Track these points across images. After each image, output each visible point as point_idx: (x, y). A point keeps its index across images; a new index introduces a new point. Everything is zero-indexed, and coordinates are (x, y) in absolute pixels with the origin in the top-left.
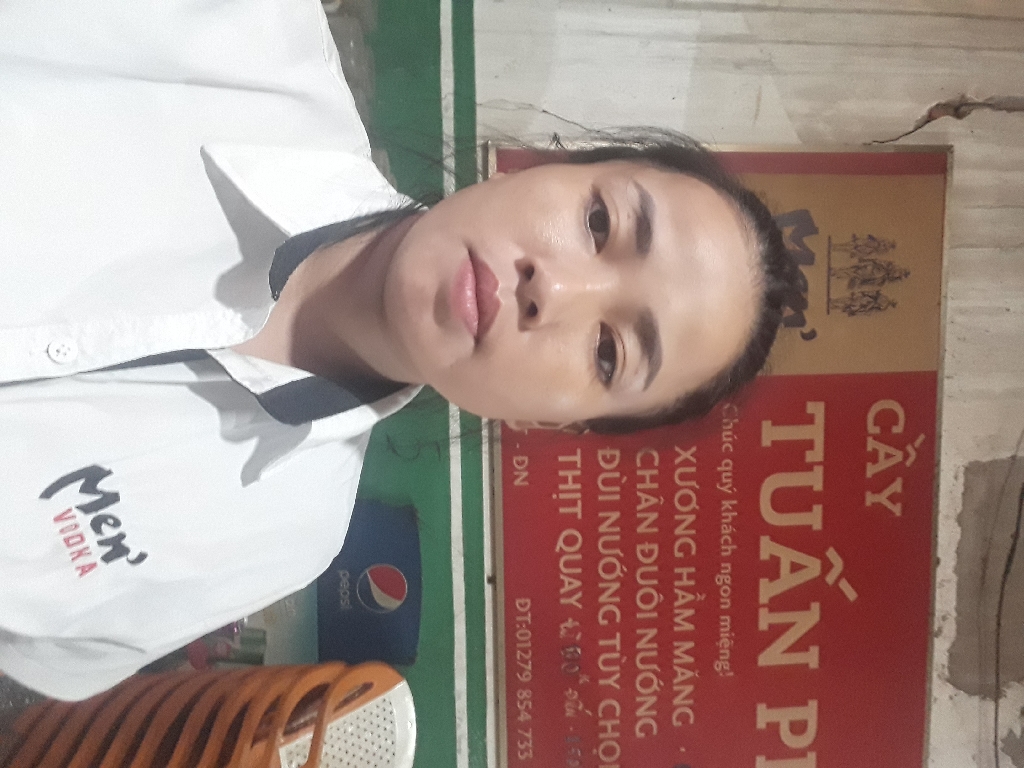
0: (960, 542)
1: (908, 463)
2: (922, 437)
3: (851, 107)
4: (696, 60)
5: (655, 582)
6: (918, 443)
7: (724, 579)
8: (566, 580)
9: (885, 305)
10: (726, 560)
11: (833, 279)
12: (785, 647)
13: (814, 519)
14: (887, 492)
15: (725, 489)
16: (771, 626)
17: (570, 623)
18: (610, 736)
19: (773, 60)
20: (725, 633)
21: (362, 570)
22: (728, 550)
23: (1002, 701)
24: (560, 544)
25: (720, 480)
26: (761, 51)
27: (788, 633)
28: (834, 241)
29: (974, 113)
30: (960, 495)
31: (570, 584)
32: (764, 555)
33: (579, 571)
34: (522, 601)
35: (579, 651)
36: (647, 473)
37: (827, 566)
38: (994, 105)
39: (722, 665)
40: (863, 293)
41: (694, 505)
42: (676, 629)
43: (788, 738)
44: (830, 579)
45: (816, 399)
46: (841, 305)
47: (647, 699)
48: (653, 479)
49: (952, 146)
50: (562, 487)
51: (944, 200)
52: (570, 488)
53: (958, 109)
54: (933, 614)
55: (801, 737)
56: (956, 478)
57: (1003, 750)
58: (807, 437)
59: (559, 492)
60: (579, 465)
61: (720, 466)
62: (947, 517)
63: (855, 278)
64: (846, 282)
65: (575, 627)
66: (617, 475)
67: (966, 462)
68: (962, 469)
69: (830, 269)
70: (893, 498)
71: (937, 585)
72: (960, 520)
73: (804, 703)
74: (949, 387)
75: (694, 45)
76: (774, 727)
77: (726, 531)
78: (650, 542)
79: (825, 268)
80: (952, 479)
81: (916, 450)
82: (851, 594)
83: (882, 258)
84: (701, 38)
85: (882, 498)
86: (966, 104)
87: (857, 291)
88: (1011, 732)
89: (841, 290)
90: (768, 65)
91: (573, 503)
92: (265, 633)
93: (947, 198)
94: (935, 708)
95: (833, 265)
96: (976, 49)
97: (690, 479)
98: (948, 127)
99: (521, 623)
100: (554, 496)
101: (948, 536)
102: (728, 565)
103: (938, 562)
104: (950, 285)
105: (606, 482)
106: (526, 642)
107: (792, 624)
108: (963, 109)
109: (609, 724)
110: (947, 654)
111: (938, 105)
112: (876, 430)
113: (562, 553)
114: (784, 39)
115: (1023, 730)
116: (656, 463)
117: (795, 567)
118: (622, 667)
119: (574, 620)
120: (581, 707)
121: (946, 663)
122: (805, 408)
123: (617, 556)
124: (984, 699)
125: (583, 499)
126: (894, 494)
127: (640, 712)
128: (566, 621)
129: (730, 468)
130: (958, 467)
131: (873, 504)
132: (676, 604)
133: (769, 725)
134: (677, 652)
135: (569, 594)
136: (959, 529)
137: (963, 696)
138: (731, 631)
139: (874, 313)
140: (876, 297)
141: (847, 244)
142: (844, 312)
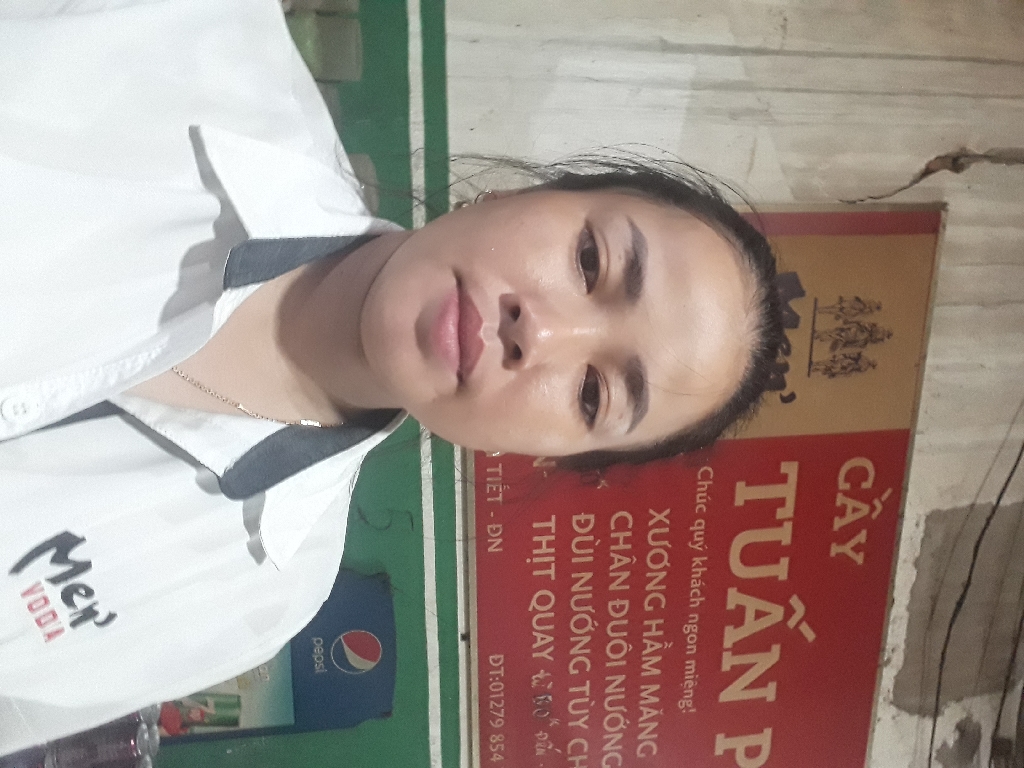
0: (915, 585)
2: (889, 491)
3: (848, 160)
4: (689, 109)
5: (625, 634)
6: (885, 496)
7: (691, 629)
8: (539, 636)
10: (694, 610)
11: (816, 343)
12: (748, 683)
13: (781, 570)
14: (853, 543)
15: (696, 547)
16: (733, 667)
17: (542, 674)
19: (771, 110)
20: (690, 675)
21: (336, 636)
22: (697, 601)
23: (940, 719)
24: (534, 603)
25: (692, 538)
26: (759, 100)
27: (751, 670)
29: (973, 166)
30: (919, 541)
31: (542, 638)
32: (731, 606)
33: (551, 627)
34: (496, 657)
35: (550, 698)
36: (621, 535)
37: (789, 612)
38: (994, 157)
39: (686, 703)
40: (845, 356)
41: (666, 562)
42: (643, 674)
43: (741, 761)
44: (792, 623)
45: (790, 459)
46: (823, 367)
47: (614, 737)
48: (627, 540)
49: (946, 204)
50: (535, 552)
51: (934, 258)
52: (544, 552)
53: (956, 162)
54: (884, 650)
55: (753, 760)
56: (917, 525)
57: (936, 759)
58: (780, 495)
59: (532, 556)
60: (553, 531)
61: (693, 525)
62: (905, 561)
64: (828, 345)
65: (546, 678)
66: (591, 538)
67: (928, 510)
68: (924, 518)
69: (814, 331)
70: (857, 549)
71: (891, 623)
72: (917, 564)
73: (760, 731)
74: (919, 441)
75: (688, 93)
76: (730, 753)
77: (695, 586)
78: (622, 598)
79: (810, 331)
80: (914, 527)
81: (883, 504)
82: (809, 635)
83: (866, 320)
84: (696, 85)
85: (847, 549)
86: (967, 156)
87: (839, 352)
88: (945, 744)
89: (822, 353)
90: (764, 115)
91: (547, 566)
92: (239, 697)
93: (937, 256)
94: (878, 726)
95: (817, 328)
96: (983, 96)
97: (664, 539)
98: (945, 179)
99: (494, 677)
100: (528, 561)
101: (904, 578)
102: (696, 615)
103: (894, 602)
105: (580, 545)
106: (499, 692)
107: (754, 664)
108: (962, 160)
109: (578, 759)
110: (893, 681)
111: (937, 158)
112: (847, 486)
113: (536, 612)
114: (785, 86)
115: (955, 742)
116: (630, 525)
117: (759, 615)
118: (592, 710)
119: (546, 672)
120: (550, 747)
121: (891, 690)
122: (778, 468)
123: (588, 613)
124: (924, 716)
125: (556, 562)
126: (859, 544)
127: (607, 747)
128: (538, 672)
129: (703, 527)
130: (920, 516)
131: (837, 555)
132: (644, 652)
133: (726, 752)
134: (643, 694)
135: (542, 649)
136: (915, 572)
137: (905, 717)
138: (695, 673)
139: (854, 374)
140: (857, 358)
141: (833, 307)
142: (825, 374)
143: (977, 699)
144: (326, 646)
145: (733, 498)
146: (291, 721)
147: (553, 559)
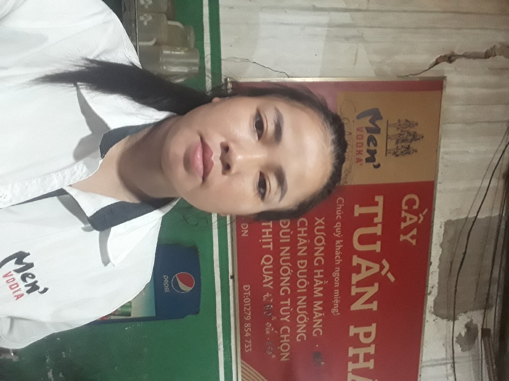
0: (441, 256)
1: (420, 222)
2: (426, 210)
3: (399, 58)
5: (305, 276)
6: (424, 213)
7: (336, 274)
9: (412, 151)
10: (338, 266)
11: (389, 140)
12: (363, 302)
13: (377, 247)
14: (410, 235)
15: (337, 235)
16: (357, 293)
17: (268, 295)
18: (285, 341)
19: (364, 36)
20: (336, 297)
21: (174, 275)
22: (339, 262)
23: (456, 322)
24: (263, 261)
25: (335, 231)
26: (358, 31)
27: (364, 296)
28: (389, 123)
29: (457, 61)
30: (442, 235)
31: (268, 278)
32: (354, 264)
33: (272, 272)
34: (246, 286)
35: (272, 306)
36: (303, 229)
37: (382, 267)
38: (467, 56)
39: (335, 310)
40: (402, 146)
41: (323, 243)
42: (315, 296)
43: (363, 339)
44: (383, 273)
45: (379, 194)
46: (393, 152)
47: (302, 326)
48: (305, 232)
49: (446, 77)
50: (263, 236)
51: (441, 102)
52: (267, 237)
53: (450, 58)
54: (428, 286)
55: (368, 339)
56: (441, 227)
57: (456, 342)
58: (375, 212)
59: (262, 239)
60: (271, 227)
61: (335, 225)
62: (436, 244)
63: (399, 139)
64: (394, 141)
65: (270, 297)
66: (289, 230)
67: (446, 220)
68: (443, 223)
69: (387, 135)
70: (412, 237)
71: (430, 273)
72: (441, 246)
73: (370, 325)
74: (439, 187)
75: (326, 29)
76: (357, 335)
77: (337, 253)
78: (304, 259)
79: (385, 135)
80: (439, 228)
81: (424, 216)
82: (392, 279)
83: (412, 130)
84: (330, 25)
85: (408, 237)
86: (454, 56)
87: (400, 145)
88: (460, 334)
89: (392, 145)
90: (361, 38)
91: (269, 243)
92: (131, 303)
93: (443, 102)
94: (426, 324)
95: (389, 134)
96: (460, 29)
97: (322, 232)
98: (445, 66)
99: (246, 295)
100: (260, 241)
101: (436, 253)
102: (339, 268)
103: (431, 263)
104: (442, 141)
105: (284, 234)
106: (248, 303)
107: (366, 292)
108: (452, 58)
109: (285, 336)
110: (433, 302)
111: (440, 57)
112: (406, 208)
113: (264, 265)
114: (370, 25)
115: (466, 333)
116: (307, 225)
117: (368, 268)
118: (291, 313)
119: (269, 294)
120: (272, 330)
121: (433, 306)
122: (374, 198)
123: (288, 266)
124: (449, 320)
125: (273, 241)
126: (413, 235)
127: (299, 331)
128: (265, 294)
129: (340, 226)
130: (442, 223)
131: (403, 240)
132: (315, 285)
133: (355, 334)
134: (315, 306)
135: (268, 283)
136: (441, 250)
137: (439, 319)
138: (339, 296)
139: (407, 155)
140: (408, 148)
141: (395, 124)
142: (393, 155)
143: (475, 312)
144: (170, 280)
145: (353, 213)
146: (154, 315)
147: (271, 240)
